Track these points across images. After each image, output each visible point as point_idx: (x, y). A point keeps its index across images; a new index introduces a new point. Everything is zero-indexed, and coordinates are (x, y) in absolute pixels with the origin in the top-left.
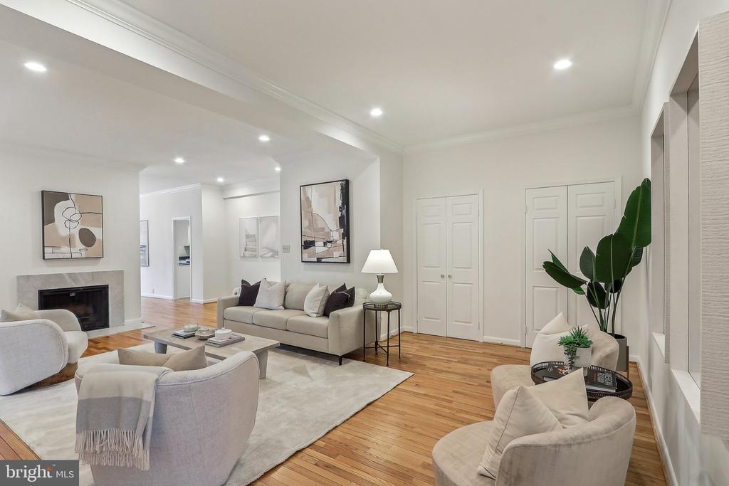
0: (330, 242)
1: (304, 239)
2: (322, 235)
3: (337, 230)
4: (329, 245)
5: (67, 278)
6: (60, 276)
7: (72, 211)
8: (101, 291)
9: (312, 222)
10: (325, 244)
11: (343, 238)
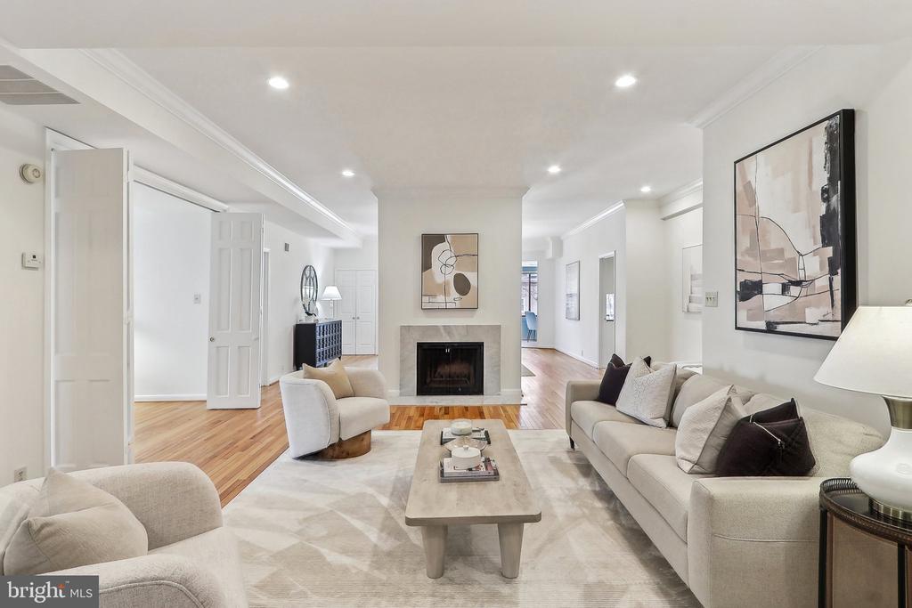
0: (798, 283)
1: (742, 277)
2: (781, 266)
3: (815, 252)
4: (794, 290)
5: (442, 331)
6: (436, 328)
7: (448, 254)
8: (476, 350)
9: (755, 237)
10: (785, 289)
11: (833, 272)
